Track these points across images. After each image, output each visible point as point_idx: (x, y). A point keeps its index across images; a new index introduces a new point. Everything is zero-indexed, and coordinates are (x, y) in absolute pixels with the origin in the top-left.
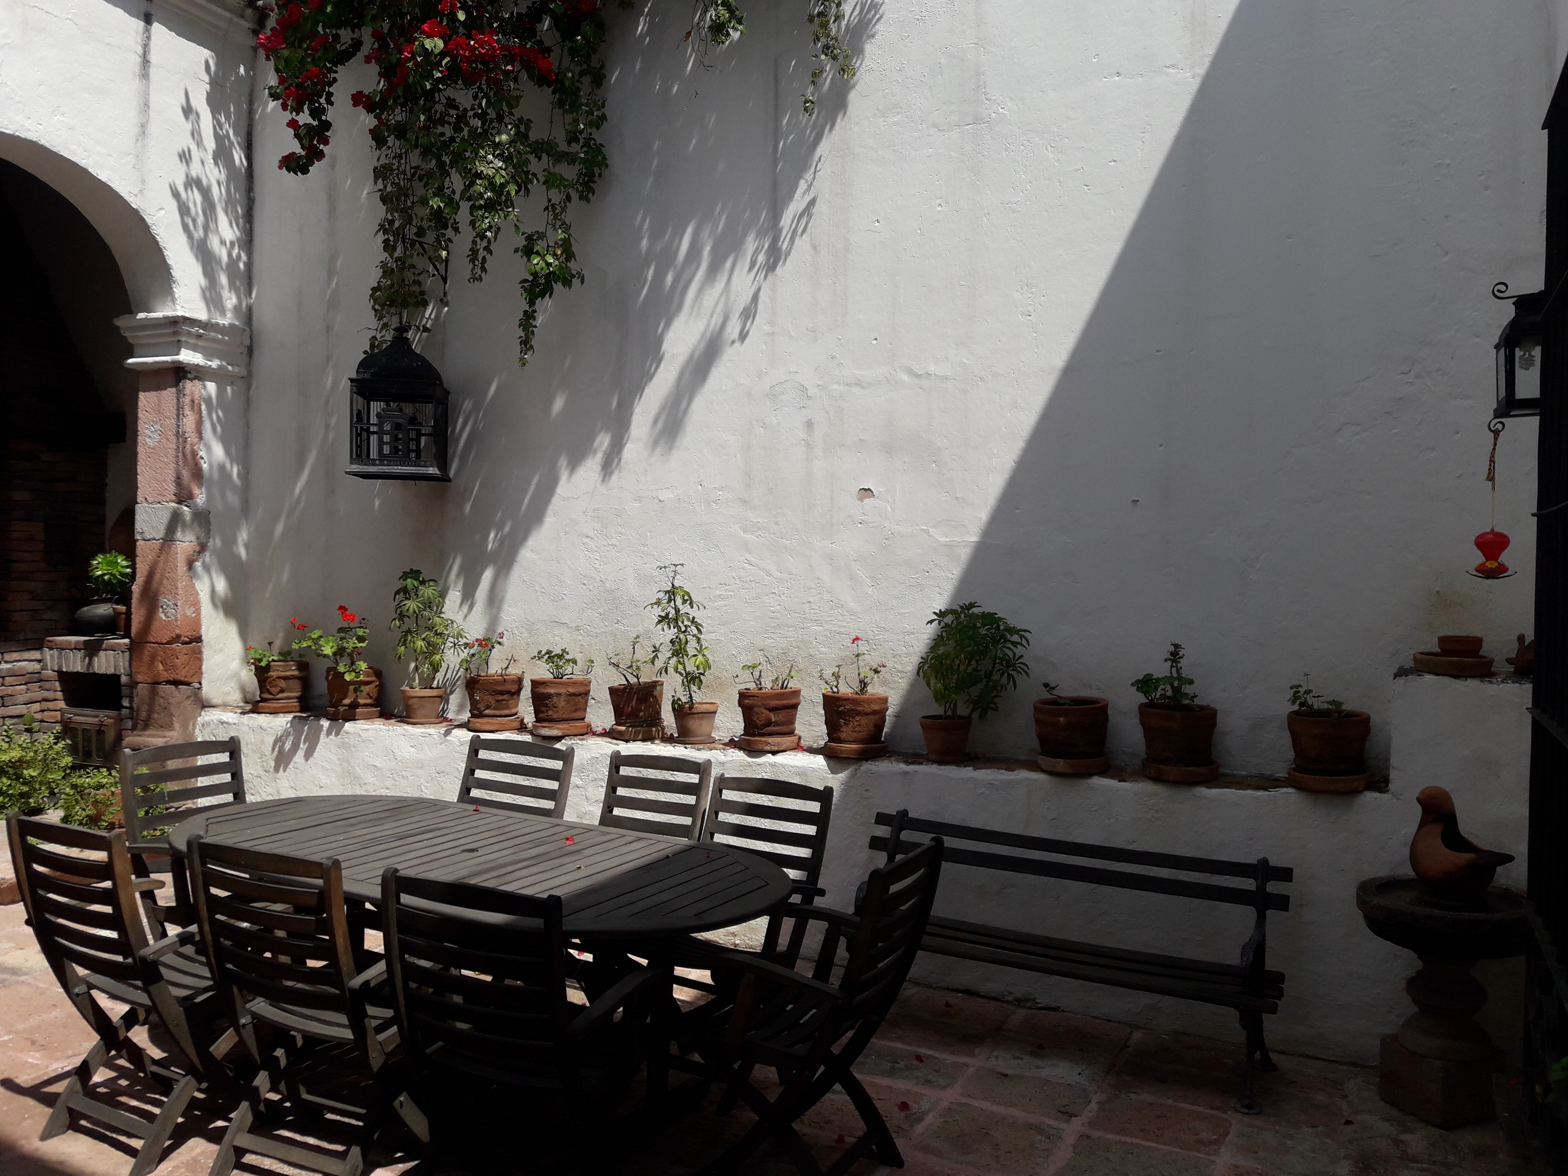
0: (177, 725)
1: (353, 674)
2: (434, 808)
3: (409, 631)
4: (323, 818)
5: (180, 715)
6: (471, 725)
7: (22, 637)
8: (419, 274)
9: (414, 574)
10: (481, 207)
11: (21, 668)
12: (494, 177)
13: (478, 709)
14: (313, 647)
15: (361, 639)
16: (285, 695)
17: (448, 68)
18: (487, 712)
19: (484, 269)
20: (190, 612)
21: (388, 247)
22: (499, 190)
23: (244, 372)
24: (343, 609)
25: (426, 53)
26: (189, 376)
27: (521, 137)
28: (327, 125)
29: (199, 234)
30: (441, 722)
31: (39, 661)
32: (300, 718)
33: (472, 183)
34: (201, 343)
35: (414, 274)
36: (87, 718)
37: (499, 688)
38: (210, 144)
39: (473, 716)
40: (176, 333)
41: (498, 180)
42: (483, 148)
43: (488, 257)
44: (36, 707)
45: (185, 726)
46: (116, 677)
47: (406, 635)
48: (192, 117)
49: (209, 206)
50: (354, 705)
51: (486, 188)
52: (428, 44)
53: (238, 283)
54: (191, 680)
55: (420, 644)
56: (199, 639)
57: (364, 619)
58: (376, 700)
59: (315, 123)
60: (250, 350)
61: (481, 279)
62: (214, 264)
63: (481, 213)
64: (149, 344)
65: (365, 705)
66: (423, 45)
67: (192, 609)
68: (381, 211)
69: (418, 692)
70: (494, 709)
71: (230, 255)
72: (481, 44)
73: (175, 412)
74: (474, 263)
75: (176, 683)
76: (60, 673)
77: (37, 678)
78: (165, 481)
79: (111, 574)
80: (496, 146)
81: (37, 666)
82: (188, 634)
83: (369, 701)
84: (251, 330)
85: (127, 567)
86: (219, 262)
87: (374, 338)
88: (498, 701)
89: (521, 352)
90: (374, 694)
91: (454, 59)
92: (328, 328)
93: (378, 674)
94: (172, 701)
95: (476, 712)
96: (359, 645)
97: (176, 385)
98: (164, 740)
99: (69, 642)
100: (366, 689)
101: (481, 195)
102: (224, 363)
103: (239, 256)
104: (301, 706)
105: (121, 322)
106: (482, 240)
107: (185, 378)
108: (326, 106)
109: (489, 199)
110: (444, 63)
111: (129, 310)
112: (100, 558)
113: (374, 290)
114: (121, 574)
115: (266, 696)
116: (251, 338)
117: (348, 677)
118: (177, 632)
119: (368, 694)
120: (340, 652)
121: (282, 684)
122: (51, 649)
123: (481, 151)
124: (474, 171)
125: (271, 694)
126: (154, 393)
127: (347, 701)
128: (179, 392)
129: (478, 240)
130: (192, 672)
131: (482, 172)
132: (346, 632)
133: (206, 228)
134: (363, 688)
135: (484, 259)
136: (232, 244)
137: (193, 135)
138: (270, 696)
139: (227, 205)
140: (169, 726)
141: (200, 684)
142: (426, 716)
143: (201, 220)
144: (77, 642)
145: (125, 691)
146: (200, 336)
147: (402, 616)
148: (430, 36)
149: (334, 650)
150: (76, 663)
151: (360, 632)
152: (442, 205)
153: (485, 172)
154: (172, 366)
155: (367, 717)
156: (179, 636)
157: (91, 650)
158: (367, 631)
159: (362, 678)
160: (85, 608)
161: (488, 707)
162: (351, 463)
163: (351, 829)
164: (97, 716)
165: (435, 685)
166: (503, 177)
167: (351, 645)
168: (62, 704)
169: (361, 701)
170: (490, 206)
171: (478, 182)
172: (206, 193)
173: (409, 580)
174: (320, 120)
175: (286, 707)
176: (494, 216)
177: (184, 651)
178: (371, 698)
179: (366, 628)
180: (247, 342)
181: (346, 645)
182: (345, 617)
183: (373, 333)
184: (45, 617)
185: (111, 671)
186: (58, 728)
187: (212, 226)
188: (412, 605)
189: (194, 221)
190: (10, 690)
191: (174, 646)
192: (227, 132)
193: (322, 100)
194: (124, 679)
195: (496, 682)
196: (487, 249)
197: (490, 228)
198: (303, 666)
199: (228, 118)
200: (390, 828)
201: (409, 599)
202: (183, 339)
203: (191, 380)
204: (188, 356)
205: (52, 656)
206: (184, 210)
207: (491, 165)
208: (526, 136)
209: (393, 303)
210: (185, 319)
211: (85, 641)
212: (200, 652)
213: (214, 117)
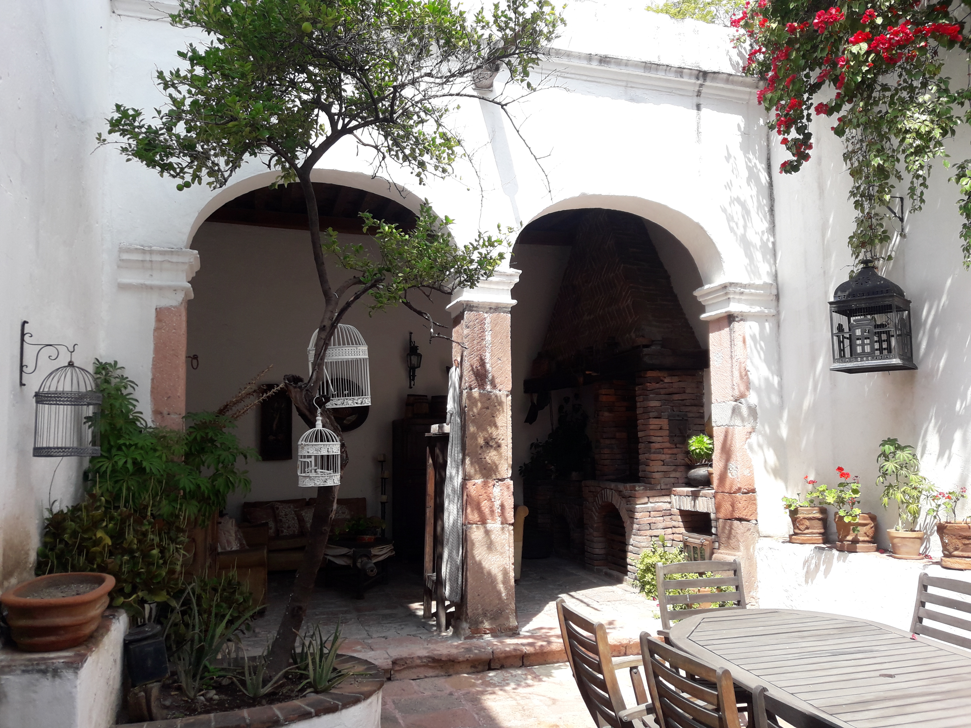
0: (742, 548)
1: (851, 517)
2: (878, 632)
3: (890, 486)
4: (784, 628)
5: (744, 541)
6: (943, 563)
7: (659, 487)
8: (881, 219)
9: (891, 441)
10: (912, 154)
11: (659, 507)
12: (920, 128)
13: (948, 550)
14: (821, 497)
15: (855, 491)
16: (810, 531)
17: (873, 61)
18: (956, 553)
19: (922, 201)
20: (746, 472)
21: (858, 205)
22: (927, 137)
23: (773, 311)
24: (840, 469)
25: (856, 56)
26: (737, 319)
27: (943, 91)
28: (808, 136)
29: (740, 231)
30: (923, 559)
31: (670, 503)
32: (820, 548)
33: (904, 139)
34: (743, 297)
35: (877, 220)
36: (696, 539)
37: (965, 534)
38: (745, 174)
39: (945, 556)
40: (726, 294)
41: (923, 130)
42: (909, 110)
43: (925, 191)
44: (670, 531)
45: (747, 548)
46: (707, 515)
47: (888, 489)
48: (732, 160)
49: (746, 212)
50: (855, 541)
51: (914, 139)
52: (855, 49)
53: (768, 257)
54: (750, 518)
55: (899, 496)
56: (753, 491)
57: (857, 477)
58: (872, 538)
59: (801, 137)
60: (778, 297)
61: (920, 208)
62: (752, 248)
63: (912, 158)
64: (713, 303)
65: (864, 541)
66: (851, 51)
67: (748, 471)
68: (850, 182)
69: (902, 533)
70: (962, 551)
71: (761, 239)
72: (896, 34)
73: (729, 343)
74: (912, 198)
75: (740, 520)
76: (681, 511)
77: (668, 514)
78: (726, 388)
79: (700, 449)
80: (920, 105)
81: (668, 506)
82: (746, 487)
83: (867, 539)
84: (777, 284)
85: (710, 444)
86: (755, 246)
87: (852, 271)
88: (965, 544)
89: (965, 257)
90: (871, 532)
91: (877, 53)
92: (824, 272)
93: (873, 518)
94: (738, 531)
95: (946, 553)
96: (854, 496)
97: (729, 326)
98: (734, 558)
99: (683, 491)
100: (862, 530)
101: (911, 145)
102: (763, 308)
103: (768, 240)
104: (823, 539)
105: (697, 293)
106: (917, 179)
107: (734, 321)
108: (807, 123)
109: (918, 146)
110: (870, 59)
111: (700, 284)
112: (694, 438)
113: (851, 238)
114: (706, 448)
115: (797, 531)
116: (778, 289)
117: (847, 520)
118: (739, 486)
119: (865, 533)
120: (841, 501)
121: (807, 523)
122: (675, 495)
123: (908, 112)
124: (903, 129)
125: (800, 530)
126: (717, 333)
127: (849, 538)
128: (731, 330)
129: (915, 180)
130: (750, 513)
131: (910, 128)
132: (845, 486)
133: (745, 227)
134: (859, 528)
135: (922, 193)
136: (763, 232)
137: (733, 171)
138: (800, 532)
139: (758, 210)
140: (736, 548)
141: (757, 521)
142: (908, 553)
143: (741, 223)
144: (687, 492)
145: (713, 524)
146: (742, 293)
147: (885, 474)
148: (855, 43)
149: (834, 499)
150: (688, 505)
151: (854, 486)
152: (881, 162)
153: (912, 128)
154: (725, 315)
155: (868, 551)
156: (740, 489)
157: (695, 496)
158: (859, 485)
159: (857, 521)
160: (693, 471)
161: (956, 549)
162: (834, 362)
163: (801, 640)
164: (699, 539)
165: (917, 528)
166: (927, 126)
167: (847, 496)
168: (683, 530)
169: (861, 538)
170: (919, 151)
171: (908, 136)
172: (743, 205)
173: (887, 446)
174: (804, 134)
175: (811, 540)
176: (924, 157)
177: (744, 499)
178: (868, 536)
179: (858, 483)
180: (774, 292)
181: (843, 496)
182: (842, 475)
183: (852, 268)
184: (671, 476)
185: (705, 511)
186: (681, 545)
187: (749, 225)
188: (890, 466)
189: (737, 224)
190: (654, 520)
191: (737, 495)
192: (755, 164)
193: (804, 120)
194: (713, 516)
195: (962, 529)
196: (923, 185)
197: (921, 167)
198: (823, 511)
199: (754, 154)
200: (832, 644)
201: (888, 461)
202: (731, 296)
203: (738, 322)
204: (734, 307)
205: (676, 499)
206: (730, 219)
207: (918, 121)
208: (946, 91)
209: (863, 245)
210: (731, 284)
211: (692, 491)
212: (755, 500)
213: (745, 156)
